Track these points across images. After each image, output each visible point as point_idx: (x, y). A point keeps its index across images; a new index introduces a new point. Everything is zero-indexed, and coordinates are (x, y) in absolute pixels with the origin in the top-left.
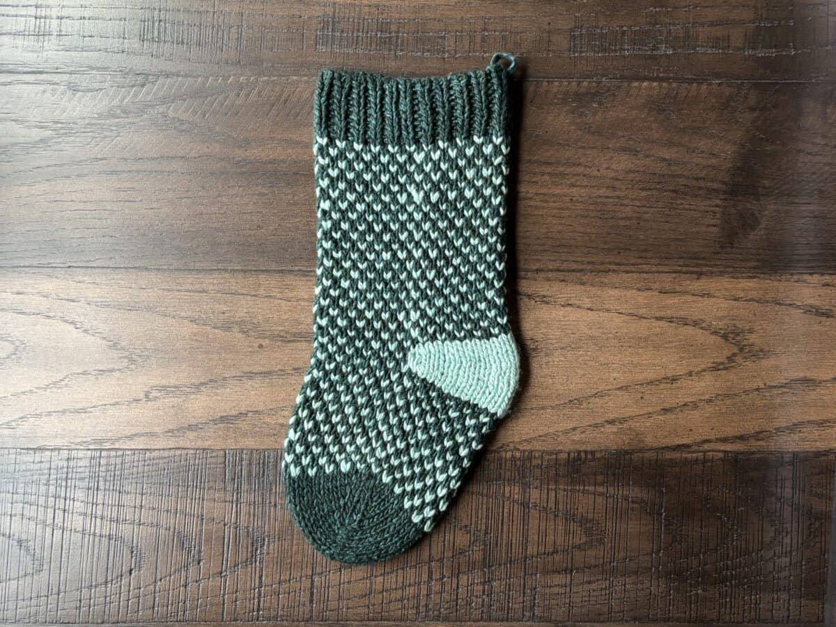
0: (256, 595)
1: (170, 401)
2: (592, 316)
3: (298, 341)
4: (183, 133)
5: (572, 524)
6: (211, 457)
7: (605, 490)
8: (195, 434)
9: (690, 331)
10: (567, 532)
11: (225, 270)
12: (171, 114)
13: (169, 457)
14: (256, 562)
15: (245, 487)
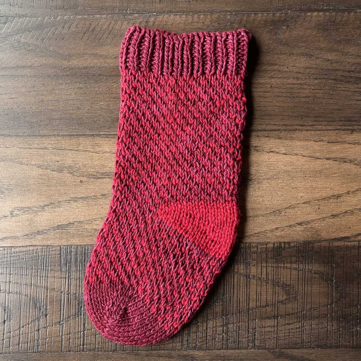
0: (82, 336)
1: (26, 216)
2: (287, 158)
3: (104, 178)
4: (30, 52)
5: (277, 288)
6: (52, 251)
7: (297, 266)
8: (42, 236)
9: (347, 166)
10: (274, 293)
11: (58, 135)
12: (23, 40)
13: (26, 251)
14: (81, 315)
15: (73, 269)
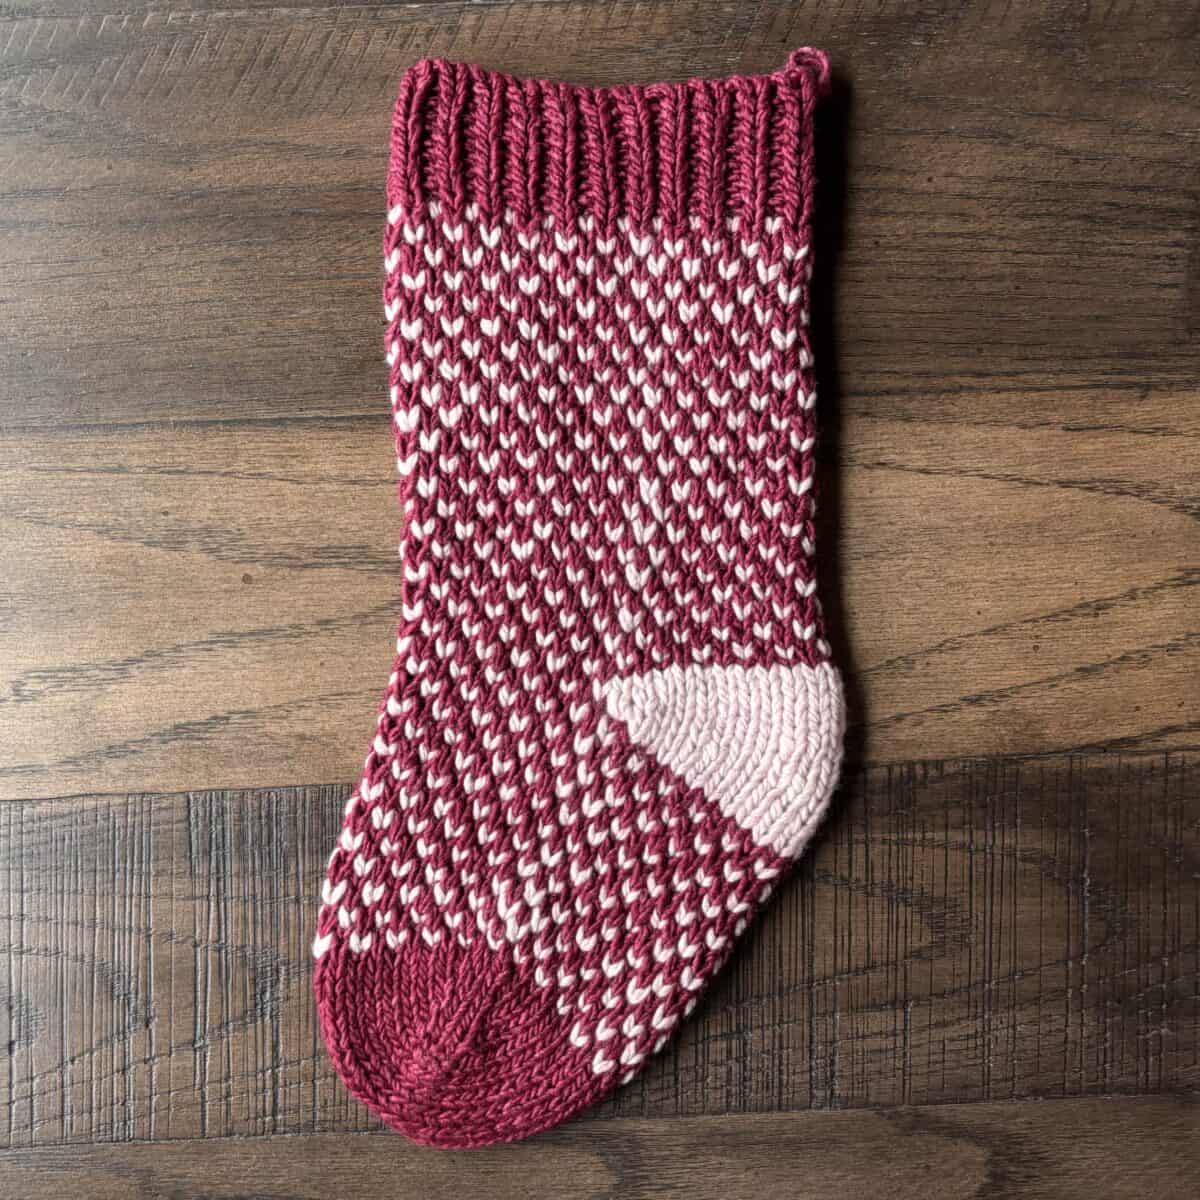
0: (269, 1083)
1: (65, 699)
2: (930, 484)
3: (323, 565)
5: (902, 908)
6: (160, 809)
7: (967, 838)
8: (123, 763)
9: (1127, 506)
10: (893, 925)
11: (164, 424)
13: (70, 813)
14: (263, 1015)
15: (232, 866)
